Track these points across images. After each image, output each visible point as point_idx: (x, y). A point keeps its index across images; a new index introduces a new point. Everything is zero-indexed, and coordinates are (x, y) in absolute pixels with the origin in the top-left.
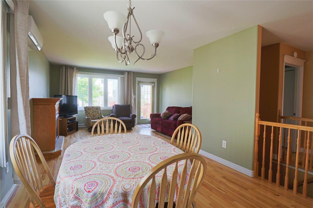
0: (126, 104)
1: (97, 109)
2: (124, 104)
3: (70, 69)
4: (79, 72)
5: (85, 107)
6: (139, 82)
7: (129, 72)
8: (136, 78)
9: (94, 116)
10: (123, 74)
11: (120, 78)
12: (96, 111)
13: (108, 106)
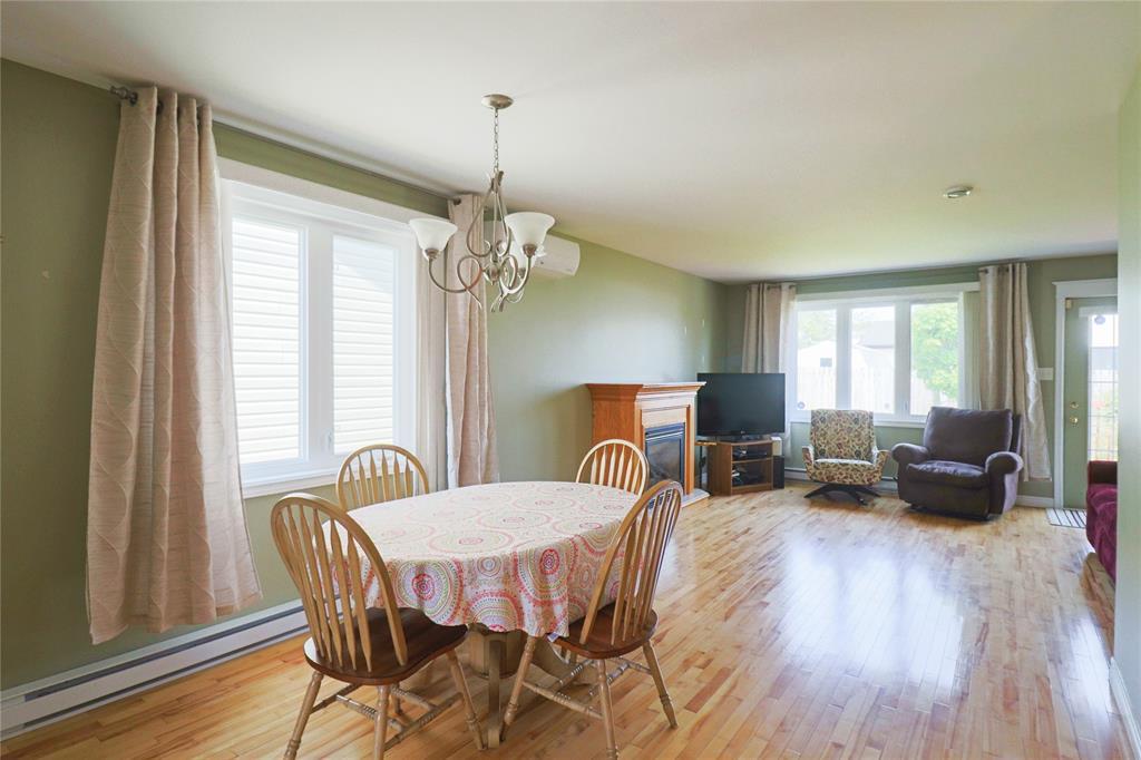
0: (990, 407)
1: (856, 421)
2: (984, 406)
3: (772, 290)
4: (797, 296)
5: (812, 412)
6: (1074, 304)
7: (1004, 267)
8: (1055, 287)
9: (839, 446)
10: (977, 279)
11: (961, 296)
12: (850, 430)
13: (912, 413)
